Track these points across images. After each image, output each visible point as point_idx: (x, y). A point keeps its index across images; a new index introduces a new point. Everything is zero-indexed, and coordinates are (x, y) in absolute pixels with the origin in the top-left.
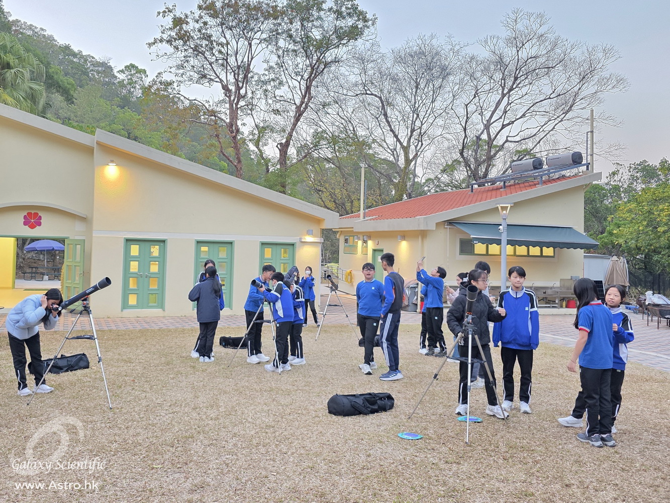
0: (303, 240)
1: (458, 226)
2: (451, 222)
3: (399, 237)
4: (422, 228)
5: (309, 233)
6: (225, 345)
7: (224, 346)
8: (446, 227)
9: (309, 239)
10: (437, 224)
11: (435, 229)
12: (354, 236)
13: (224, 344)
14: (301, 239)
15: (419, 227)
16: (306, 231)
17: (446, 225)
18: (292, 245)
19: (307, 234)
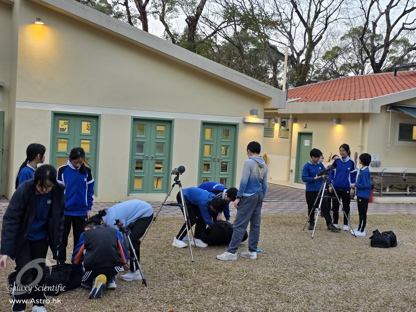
0: (247, 121)
2: (394, 106)
3: (334, 120)
4: (367, 111)
9: (252, 119)
11: (379, 113)
12: (269, 119)
15: (363, 110)
16: (249, 111)
17: (389, 109)
18: (235, 126)
19: (251, 114)
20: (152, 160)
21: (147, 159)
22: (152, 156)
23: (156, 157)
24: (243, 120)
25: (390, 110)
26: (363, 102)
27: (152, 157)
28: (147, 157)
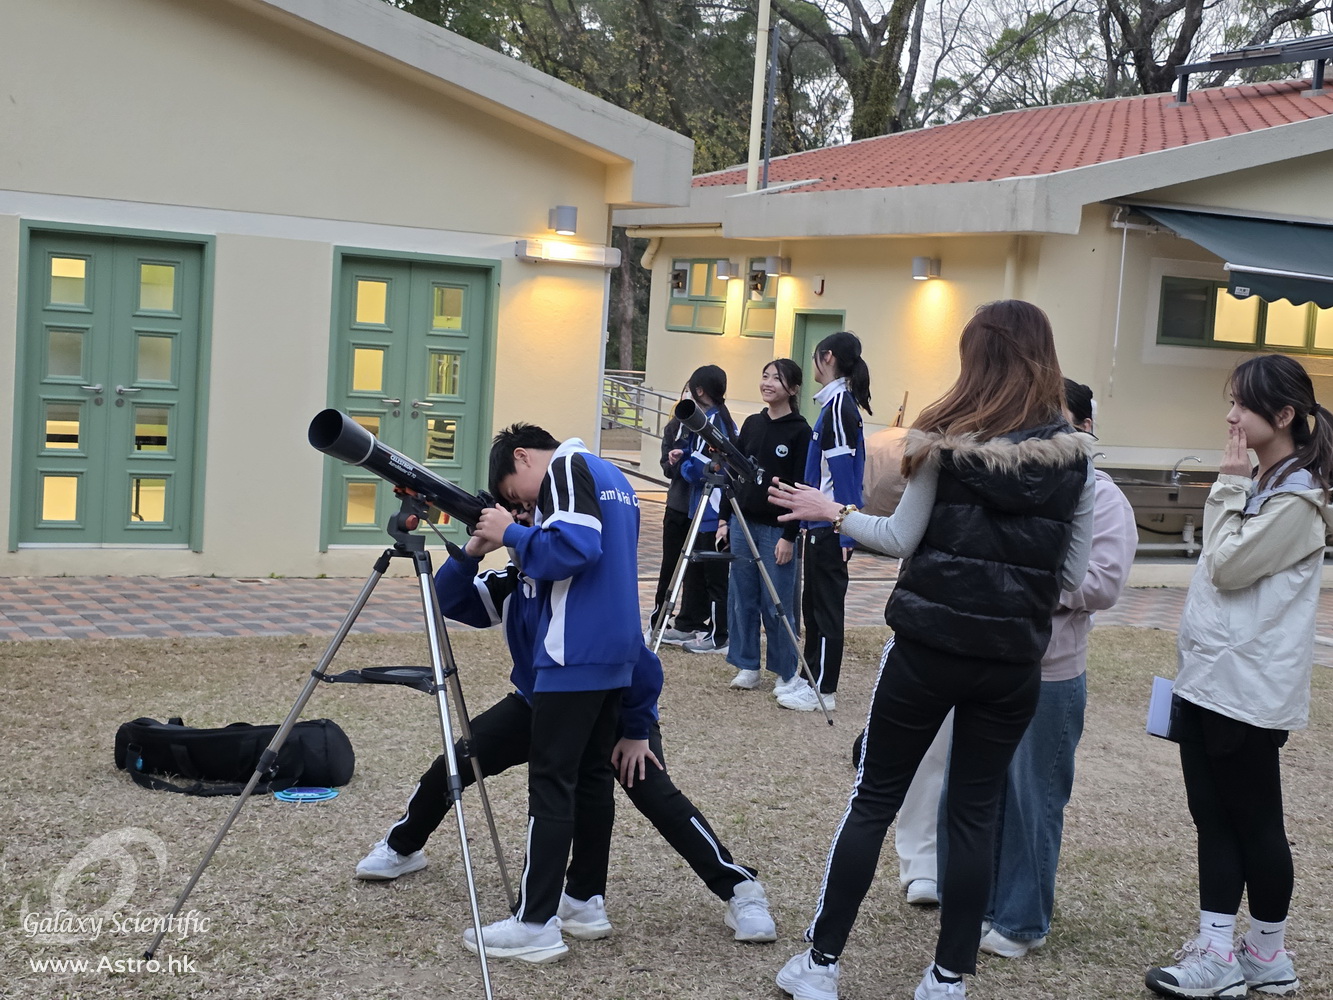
0: (531, 253)
1: (1170, 225)
2: (1138, 209)
3: (916, 264)
4: (1027, 223)
5: (561, 219)
6: (147, 769)
7: (142, 779)
8: (1116, 225)
9: (556, 246)
10: (1089, 211)
11: (1077, 231)
12: (710, 262)
13: (140, 763)
14: (521, 245)
15: (1013, 219)
16: (545, 214)
17: (1120, 220)
18: (483, 272)
19: (550, 228)
20: (119, 403)
21: (98, 402)
22: (119, 387)
23: (136, 394)
24: (516, 250)
25: (1122, 225)
26: (1015, 190)
27: (120, 393)
28: (97, 392)
